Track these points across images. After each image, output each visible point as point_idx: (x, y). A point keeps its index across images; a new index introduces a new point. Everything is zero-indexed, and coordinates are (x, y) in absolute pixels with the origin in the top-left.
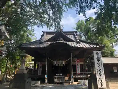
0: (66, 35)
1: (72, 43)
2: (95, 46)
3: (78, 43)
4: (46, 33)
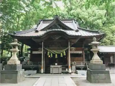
0: (64, 23)
1: (71, 31)
2: (95, 34)
3: (77, 31)
4: (42, 21)
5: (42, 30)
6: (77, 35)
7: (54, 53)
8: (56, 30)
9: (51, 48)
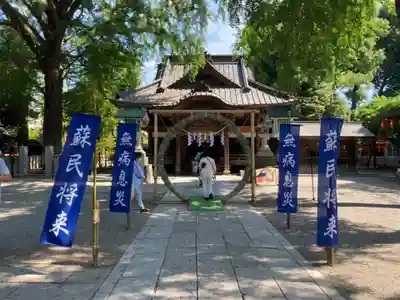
1: (233, 91)
2: (280, 101)
3: (246, 90)
5: (171, 87)
6: (246, 103)
8: (203, 94)
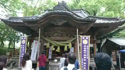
2: (113, 22)
7: (56, 44)
8: (59, 11)
9: (53, 38)
